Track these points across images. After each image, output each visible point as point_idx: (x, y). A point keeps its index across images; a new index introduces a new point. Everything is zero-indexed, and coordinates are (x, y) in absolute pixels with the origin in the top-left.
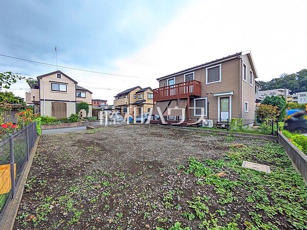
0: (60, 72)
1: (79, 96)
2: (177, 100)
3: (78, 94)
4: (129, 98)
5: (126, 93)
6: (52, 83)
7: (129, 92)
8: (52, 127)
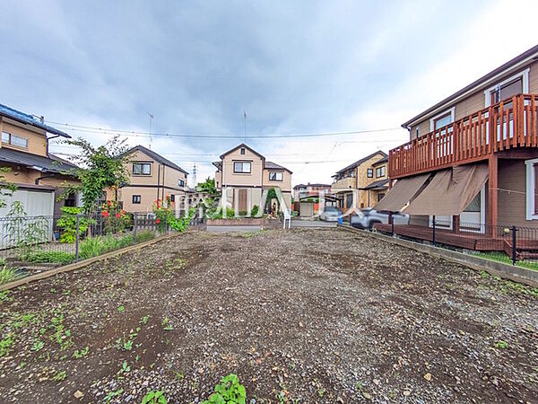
0: (245, 146)
1: (274, 179)
2: (451, 169)
3: (272, 175)
4: (356, 177)
5: (352, 169)
6: (235, 161)
7: (356, 167)
8: (221, 223)
